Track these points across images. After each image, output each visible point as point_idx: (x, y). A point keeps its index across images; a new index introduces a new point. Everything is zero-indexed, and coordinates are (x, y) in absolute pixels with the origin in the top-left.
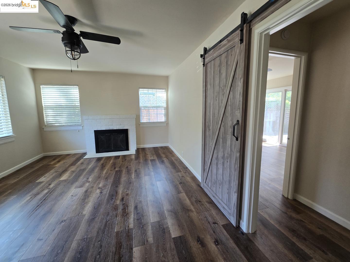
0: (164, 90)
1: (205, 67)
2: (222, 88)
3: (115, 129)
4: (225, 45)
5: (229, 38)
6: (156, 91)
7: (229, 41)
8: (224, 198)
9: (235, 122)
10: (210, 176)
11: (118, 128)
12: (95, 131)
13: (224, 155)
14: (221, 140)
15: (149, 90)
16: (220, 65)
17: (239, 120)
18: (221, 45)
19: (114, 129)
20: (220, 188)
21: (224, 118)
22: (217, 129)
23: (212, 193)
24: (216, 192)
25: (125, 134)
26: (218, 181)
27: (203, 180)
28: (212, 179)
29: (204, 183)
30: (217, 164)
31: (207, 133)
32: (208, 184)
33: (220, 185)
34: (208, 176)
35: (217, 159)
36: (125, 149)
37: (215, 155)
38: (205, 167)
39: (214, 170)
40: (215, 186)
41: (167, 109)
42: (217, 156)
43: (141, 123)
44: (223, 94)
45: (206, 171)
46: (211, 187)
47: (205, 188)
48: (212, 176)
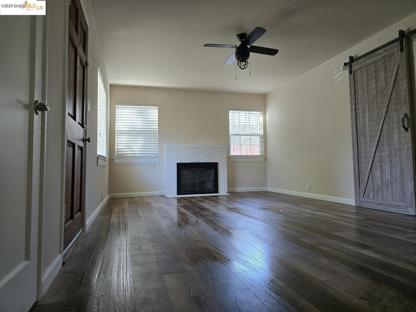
0: (260, 113)
1: (352, 75)
2: (381, 90)
3: (202, 162)
4: (381, 54)
5: (386, 48)
6: (249, 114)
7: (386, 51)
8: (396, 196)
9: (402, 116)
10: (371, 186)
11: (205, 162)
12: (178, 164)
13: (391, 153)
14: (385, 139)
15: (240, 112)
16: (376, 71)
17: (407, 112)
18: (376, 54)
20: (388, 189)
22: (378, 130)
23: (376, 203)
24: (382, 199)
25: (214, 169)
26: (385, 184)
27: (359, 196)
28: (374, 186)
29: (361, 199)
30: (381, 167)
31: (361, 140)
32: (369, 196)
33: (388, 187)
34: (367, 187)
35: (380, 161)
36: (214, 190)
37: (377, 159)
38: (361, 179)
39: (377, 174)
40: (380, 192)
41: (264, 138)
42: (381, 157)
43: (230, 156)
44: (383, 96)
45: (363, 183)
46: (373, 197)
47: (363, 203)
48: (374, 183)
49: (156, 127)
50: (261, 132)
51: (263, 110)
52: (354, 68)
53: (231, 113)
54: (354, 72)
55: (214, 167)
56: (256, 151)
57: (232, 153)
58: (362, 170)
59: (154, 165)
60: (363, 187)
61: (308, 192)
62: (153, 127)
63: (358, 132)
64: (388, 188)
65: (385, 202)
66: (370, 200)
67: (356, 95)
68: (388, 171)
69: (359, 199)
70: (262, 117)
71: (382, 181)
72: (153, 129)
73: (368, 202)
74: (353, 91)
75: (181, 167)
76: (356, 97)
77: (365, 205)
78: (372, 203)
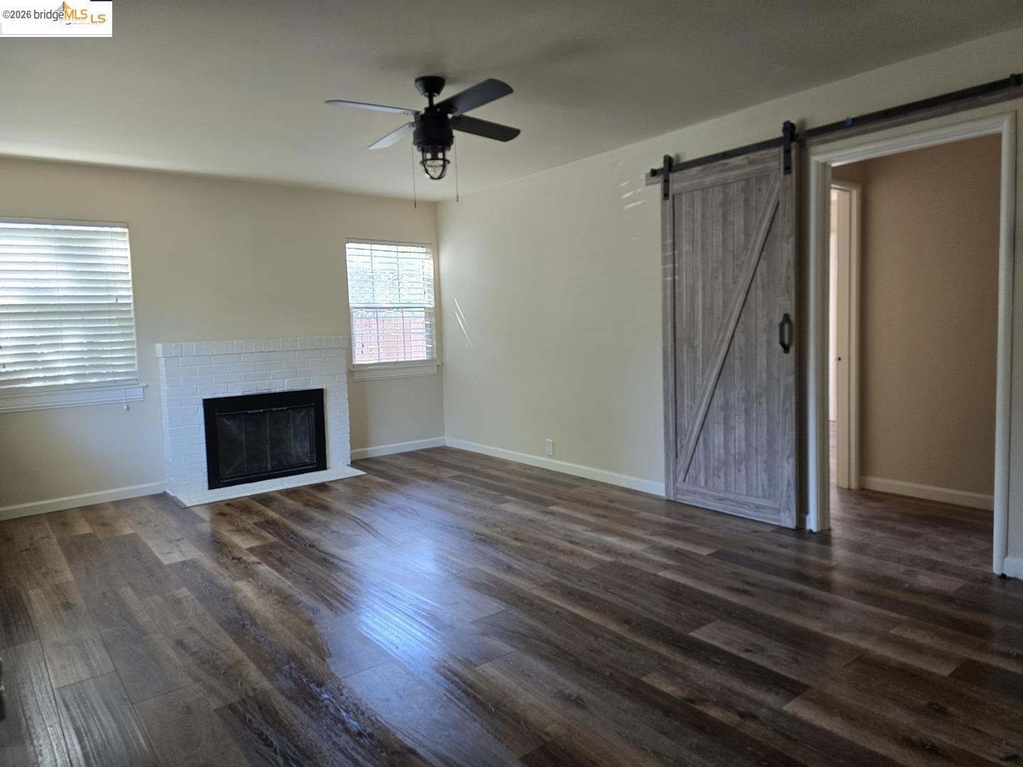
0: (424, 250)
1: (669, 202)
2: (733, 252)
3: (278, 390)
4: (740, 167)
5: (752, 156)
6: (397, 252)
7: (751, 162)
8: (755, 486)
9: (778, 319)
10: (701, 459)
11: (286, 389)
12: (207, 403)
13: (748, 392)
14: (737, 363)
15: (374, 247)
16: (725, 203)
17: (790, 312)
18: (727, 164)
19: (273, 391)
20: (739, 470)
21: (742, 315)
22: (722, 341)
23: (712, 496)
24: (726, 487)
25: (312, 406)
26: (733, 457)
27: (675, 478)
28: (710, 461)
29: (678, 485)
30: (726, 420)
31: (684, 358)
32: (695, 480)
33: (740, 464)
34: (693, 460)
35: (726, 407)
36: (314, 464)
37: (719, 400)
38: (681, 442)
39: (718, 437)
40: (722, 474)
41: (437, 316)
42: (727, 401)
43: (354, 366)
44: (737, 265)
45: (684, 451)
46: (706, 482)
47: (683, 495)
48: (709, 455)
49: (125, 293)
50: (428, 300)
51: (432, 241)
52: (674, 187)
53: (352, 249)
54: (674, 196)
55: (312, 401)
56: (418, 350)
57: (359, 359)
58: (685, 421)
59: (128, 409)
60: (683, 461)
61: (550, 456)
62: (114, 293)
63: (678, 336)
64: (740, 468)
65: (732, 497)
66: (699, 489)
67: (676, 252)
68: (740, 431)
69: (674, 484)
70: (431, 261)
71: (727, 452)
72: (117, 297)
73: (695, 493)
74: (669, 241)
75: (216, 410)
76: (677, 257)
77: (686, 498)
78: (703, 495)
